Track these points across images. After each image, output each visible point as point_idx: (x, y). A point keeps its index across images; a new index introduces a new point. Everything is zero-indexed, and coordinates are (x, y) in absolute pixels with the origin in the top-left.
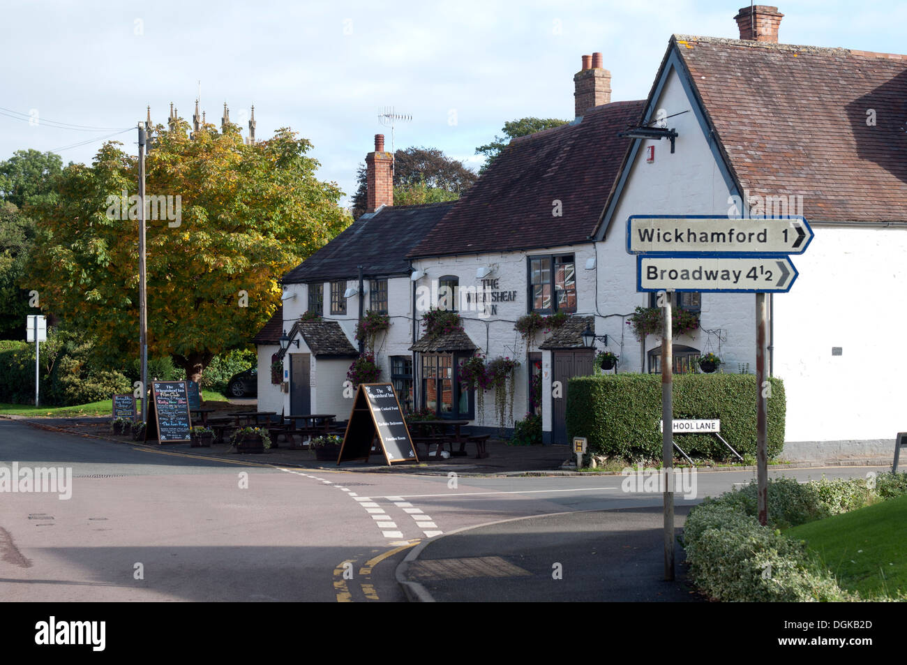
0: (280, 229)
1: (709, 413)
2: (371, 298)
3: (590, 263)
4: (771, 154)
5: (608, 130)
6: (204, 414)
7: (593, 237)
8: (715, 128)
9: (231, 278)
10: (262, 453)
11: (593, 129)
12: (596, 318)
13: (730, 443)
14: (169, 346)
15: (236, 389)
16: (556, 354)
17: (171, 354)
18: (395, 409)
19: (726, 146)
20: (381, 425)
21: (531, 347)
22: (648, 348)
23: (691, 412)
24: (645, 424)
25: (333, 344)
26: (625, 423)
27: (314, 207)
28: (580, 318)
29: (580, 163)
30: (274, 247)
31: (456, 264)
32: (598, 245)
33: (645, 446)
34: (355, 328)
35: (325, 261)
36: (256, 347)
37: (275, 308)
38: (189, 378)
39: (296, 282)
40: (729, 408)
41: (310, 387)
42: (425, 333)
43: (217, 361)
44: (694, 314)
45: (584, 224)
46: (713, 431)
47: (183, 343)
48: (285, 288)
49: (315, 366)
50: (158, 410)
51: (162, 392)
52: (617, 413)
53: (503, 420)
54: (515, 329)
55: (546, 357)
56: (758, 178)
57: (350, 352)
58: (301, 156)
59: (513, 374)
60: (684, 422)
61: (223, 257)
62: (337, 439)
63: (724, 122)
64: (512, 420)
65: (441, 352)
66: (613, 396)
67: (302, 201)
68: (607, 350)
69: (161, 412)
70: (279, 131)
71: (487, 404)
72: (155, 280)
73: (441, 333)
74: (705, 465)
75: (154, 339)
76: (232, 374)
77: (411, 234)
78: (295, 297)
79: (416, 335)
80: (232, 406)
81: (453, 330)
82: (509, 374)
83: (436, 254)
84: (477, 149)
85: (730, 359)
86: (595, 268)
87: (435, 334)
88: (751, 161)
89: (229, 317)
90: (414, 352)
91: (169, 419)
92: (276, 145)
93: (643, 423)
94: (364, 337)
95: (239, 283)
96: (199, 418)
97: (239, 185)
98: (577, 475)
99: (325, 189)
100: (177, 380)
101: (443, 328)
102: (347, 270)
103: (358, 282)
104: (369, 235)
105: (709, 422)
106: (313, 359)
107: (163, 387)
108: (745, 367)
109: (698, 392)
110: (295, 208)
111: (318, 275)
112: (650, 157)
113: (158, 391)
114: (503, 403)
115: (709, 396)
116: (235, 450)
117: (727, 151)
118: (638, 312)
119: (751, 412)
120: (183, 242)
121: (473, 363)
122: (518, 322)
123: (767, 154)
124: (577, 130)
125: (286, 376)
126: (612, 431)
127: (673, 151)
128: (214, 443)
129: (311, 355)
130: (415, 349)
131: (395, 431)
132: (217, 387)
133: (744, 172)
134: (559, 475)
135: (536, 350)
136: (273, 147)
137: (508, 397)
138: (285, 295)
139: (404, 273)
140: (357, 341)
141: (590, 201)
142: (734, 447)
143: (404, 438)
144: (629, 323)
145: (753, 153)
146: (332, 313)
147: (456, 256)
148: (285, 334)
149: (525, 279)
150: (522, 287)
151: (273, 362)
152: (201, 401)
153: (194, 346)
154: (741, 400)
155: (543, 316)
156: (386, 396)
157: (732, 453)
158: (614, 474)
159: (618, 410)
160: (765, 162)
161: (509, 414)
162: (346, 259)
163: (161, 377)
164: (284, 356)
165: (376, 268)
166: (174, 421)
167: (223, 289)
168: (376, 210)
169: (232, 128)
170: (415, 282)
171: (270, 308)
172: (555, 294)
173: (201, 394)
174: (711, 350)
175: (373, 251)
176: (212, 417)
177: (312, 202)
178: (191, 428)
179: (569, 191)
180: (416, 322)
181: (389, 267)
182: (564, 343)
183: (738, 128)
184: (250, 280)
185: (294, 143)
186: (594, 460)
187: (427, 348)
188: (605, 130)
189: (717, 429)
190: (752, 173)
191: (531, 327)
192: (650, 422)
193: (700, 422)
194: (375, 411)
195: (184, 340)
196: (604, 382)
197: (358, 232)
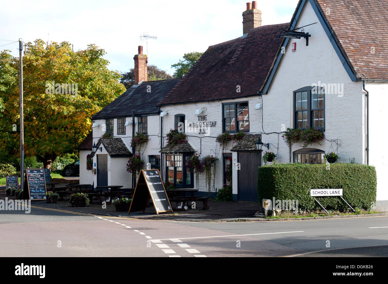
0: (90, 93)
1: (337, 185)
2: (138, 126)
3: (258, 106)
4: (364, 45)
5: (262, 39)
6: (53, 185)
7: (261, 92)
8: (333, 31)
9: (66, 117)
10: (85, 206)
11: (254, 39)
12: (262, 135)
13: (348, 202)
14: (35, 151)
15: (67, 172)
16: (240, 154)
17: (36, 155)
18: (160, 183)
19: (340, 40)
20: (153, 192)
21: (224, 150)
22: (293, 150)
23: (327, 185)
24: (303, 191)
25: (119, 149)
26: (291, 191)
27: (107, 83)
28: (252, 135)
29: (248, 56)
30: (88, 102)
31: (184, 108)
32: (263, 96)
33: (302, 204)
34: (131, 141)
35: (114, 108)
36: (79, 152)
37: (88, 132)
38: (45, 167)
39: (100, 119)
40: (348, 183)
41: (107, 171)
42: (167, 143)
43: (58, 159)
44: (321, 132)
45: (253, 86)
46: (339, 195)
47: (42, 149)
48: (94, 122)
49: (110, 161)
50: (29, 183)
51: (31, 174)
52: (287, 186)
53: (209, 188)
54: (216, 141)
55: (235, 155)
56: (358, 57)
57: (128, 153)
58: (100, 57)
59: (215, 164)
60: (323, 190)
61: (62, 106)
62: (127, 199)
63: (338, 28)
64: (214, 188)
65: (176, 153)
66: (285, 176)
67: (101, 79)
68: (270, 151)
69: (31, 185)
70: (90, 45)
71: (201, 180)
72: (28, 118)
73: (176, 143)
74: (335, 214)
75: (27, 147)
76: (65, 165)
77: (157, 95)
78: (99, 126)
79: (163, 145)
80: (67, 181)
81: (182, 142)
82: (213, 164)
83: (173, 103)
84: (172, 66)
85: (342, 156)
86: (261, 108)
87: (173, 144)
88: (353, 48)
89: (65, 137)
90: (162, 153)
91: (35, 188)
92: (88, 52)
93: (301, 191)
94: (135, 146)
95: (70, 119)
96: (50, 187)
97: (70, 71)
98: (266, 220)
99: (112, 74)
100: (39, 168)
101: (177, 141)
102: (126, 112)
103: (132, 118)
104: (136, 95)
105: (337, 190)
106: (109, 157)
107: (32, 171)
108: (353, 160)
109: (331, 174)
110: (99, 83)
111: (111, 115)
112: (294, 48)
113: (29, 174)
114: (210, 179)
115: (337, 176)
116: (71, 205)
117: (341, 43)
118: (288, 131)
119: (359, 184)
120: (41, 99)
121: (194, 159)
122: (218, 137)
123: (361, 45)
124: (245, 40)
125: (95, 166)
126: (285, 196)
127: (307, 44)
128: (59, 200)
129: (108, 155)
130: (162, 152)
131: (160, 196)
132: (58, 172)
133: (350, 54)
134: (256, 220)
135: (228, 151)
136: (87, 53)
137: (212, 176)
138: (94, 125)
139: (156, 113)
140: (132, 148)
141: (254, 74)
142: (350, 204)
143: (165, 199)
144: (284, 137)
145: (354, 44)
146: (118, 134)
147: (184, 104)
148: (94, 144)
149: (221, 115)
150: (219, 119)
151: (87, 159)
152: (51, 178)
153: (47, 151)
154: (353, 178)
155: (231, 134)
156: (155, 176)
157: (349, 207)
158: (287, 220)
159: (288, 184)
160: (361, 49)
161: (213, 185)
162: (125, 107)
163: (31, 166)
164: (94, 156)
165: (141, 111)
166: (38, 189)
167: (62, 123)
168: (139, 83)
169: (66, 44)
170: (162, 118)
171: (85, 132)
172: (237, 123)
173: (51, 175)
174: (333, 151)
175: (139, 103)
176: (57, 186)
177: (106, 81)
178: (47, 193)
179: (243, 70)
180: (163, 138)
181: (148, 110)
182: (244, 148)
183: (345, 31)
184: (76, 118)
185: (97, 51)
186: (274, 212)
187: (169, 151)
188: (260, 40)
189: (341, 194)
190: (355, 55)
191: (225, 140)
192: (305, 190)
193: (332, 190)
194: (149, 184)
195: (42, 148)
196: (280, 168)
197: (130, 94)
